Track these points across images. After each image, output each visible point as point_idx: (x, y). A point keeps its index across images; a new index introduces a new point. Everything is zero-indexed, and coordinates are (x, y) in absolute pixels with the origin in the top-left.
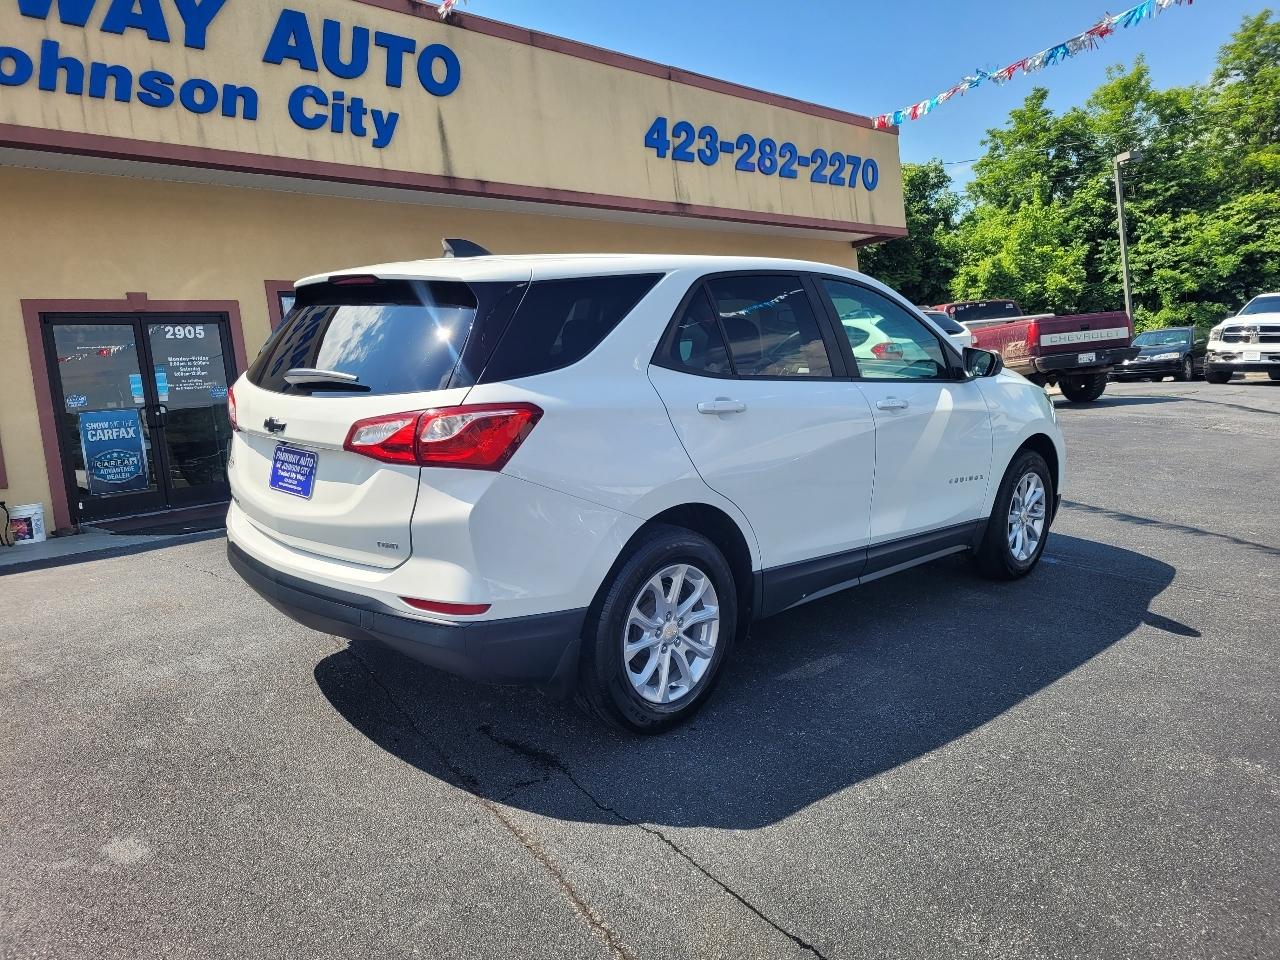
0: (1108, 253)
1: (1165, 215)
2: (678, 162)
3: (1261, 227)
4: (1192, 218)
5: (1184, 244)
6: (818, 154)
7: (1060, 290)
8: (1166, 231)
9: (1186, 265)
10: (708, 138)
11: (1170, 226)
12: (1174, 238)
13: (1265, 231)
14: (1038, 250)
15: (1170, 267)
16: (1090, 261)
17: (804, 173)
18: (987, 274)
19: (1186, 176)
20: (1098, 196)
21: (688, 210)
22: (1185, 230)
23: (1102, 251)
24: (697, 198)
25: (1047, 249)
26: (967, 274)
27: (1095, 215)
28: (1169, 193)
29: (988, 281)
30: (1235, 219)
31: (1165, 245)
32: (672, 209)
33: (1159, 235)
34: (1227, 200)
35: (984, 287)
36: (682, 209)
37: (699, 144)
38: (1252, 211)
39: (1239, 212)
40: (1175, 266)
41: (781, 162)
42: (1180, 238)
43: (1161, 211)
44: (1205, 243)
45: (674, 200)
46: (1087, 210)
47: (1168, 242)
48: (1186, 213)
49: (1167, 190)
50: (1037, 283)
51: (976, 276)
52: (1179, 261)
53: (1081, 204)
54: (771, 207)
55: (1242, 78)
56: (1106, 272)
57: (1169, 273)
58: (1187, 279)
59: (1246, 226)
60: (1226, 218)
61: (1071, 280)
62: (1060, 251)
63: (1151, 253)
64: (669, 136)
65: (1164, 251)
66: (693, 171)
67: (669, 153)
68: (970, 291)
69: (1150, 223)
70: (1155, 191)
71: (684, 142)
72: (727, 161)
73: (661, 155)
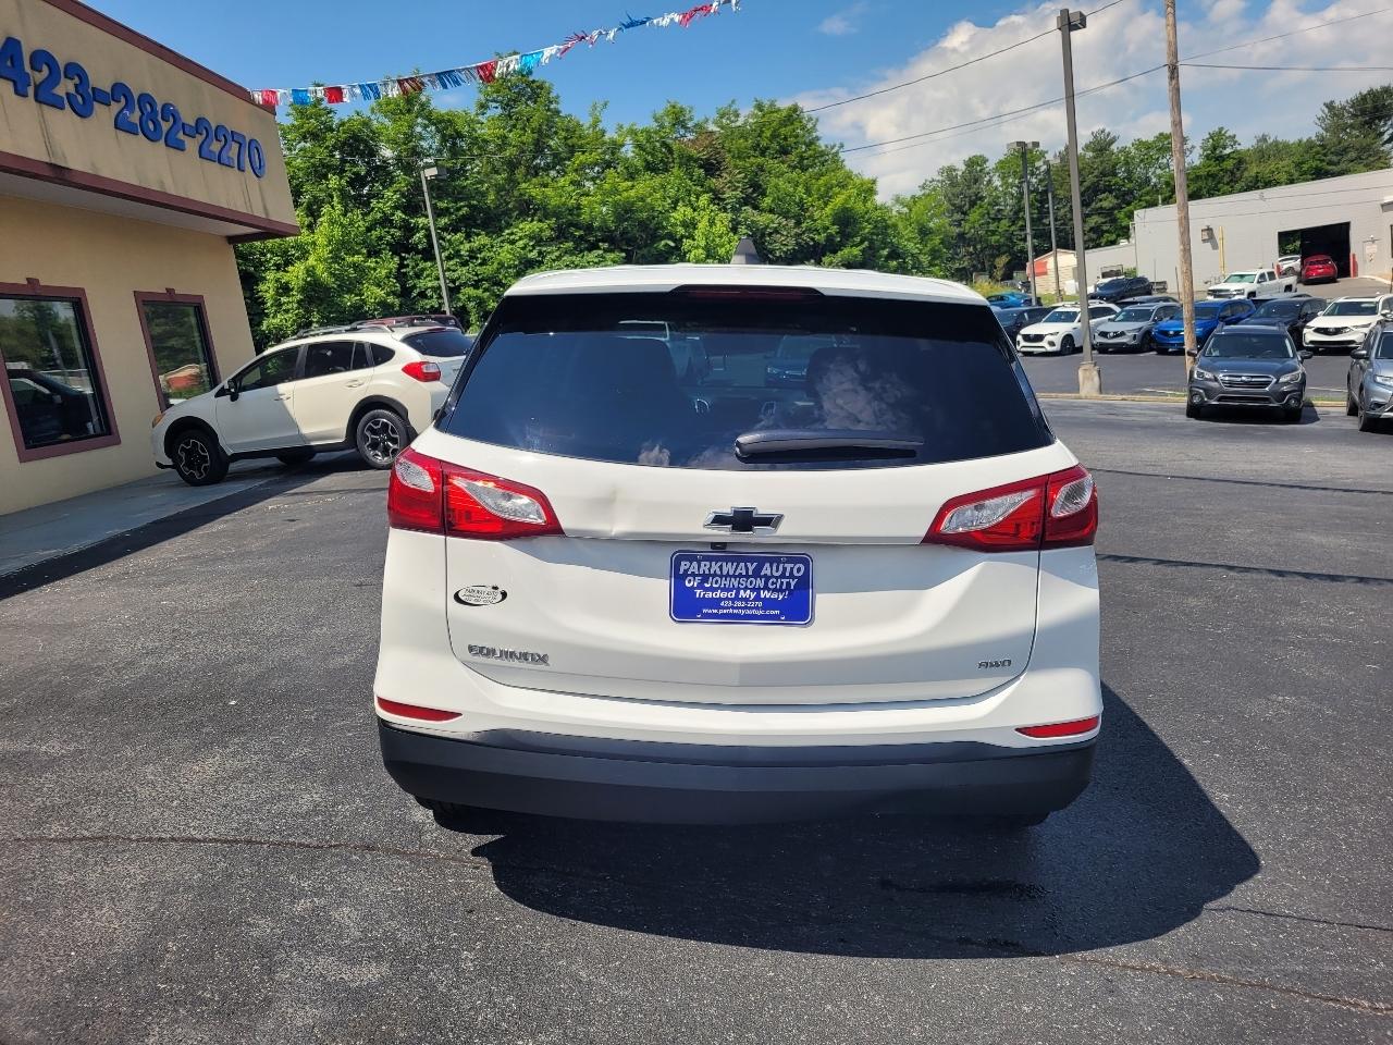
0: (413, 268)
1: (459, 234)
2: (45, 107)
3: (540, 253)
4: (482, 239)
5: (481, 264)
6: (201, 123)
7: (378, 304)
8: (465, 248)
9: (486, 285)
10: (77, 80)
11: (467, 246)
12: (471, 257)
13: (544, 257)
14: (349, 259)
15: (472, 285)
16: (400, 276)
17: (192, 145)
18: (301, 283)
19: (473, 198)
20: (396, 208)
21: (67, 176)
22: (480, 251)
23: (408, 266)
24: (76, 162)
25: (358, 258)
26: (277, 281)
27: (395, 228)
28: (461, 213)
29: (303, 290)
30: (521, 244)
31: (465, 264)
32: (47, 172)
33: (457, 254)
34: (509, 225)
35: (299, 297)
36: (59, 174)
37: (65, 87)
38: (531, 238)
39: (521, 238)
40: (476, 286)
41: (165, 126)
42: (477, 259)
43: (456, 231)
44: (501, 264)
45: (47, 161)
46: (386, 221)
47: (468, 261)
48: (478, 235)
49: (459, 209)
50: (356, 295)
51: (287, 283)
52: (479, 281)
53: (379, 215)
54: (162, 183)
55: (499, 111)
56: (414, 287)
57: (471, 291)
58: (489, 298)
59: (531, 251)
60: (513, 242)
61: (388, 294)
62: (371, 263)
63: (454, 271)
64: (28, 69)
65: (465, 269)
66: (63, 122)
67: (31, 90)
68: (283, 299)
69: (449, 241)
70: (447, 209)
71: (46, 79)
72: (104, 115)
73: (20, 92)
